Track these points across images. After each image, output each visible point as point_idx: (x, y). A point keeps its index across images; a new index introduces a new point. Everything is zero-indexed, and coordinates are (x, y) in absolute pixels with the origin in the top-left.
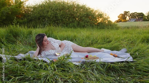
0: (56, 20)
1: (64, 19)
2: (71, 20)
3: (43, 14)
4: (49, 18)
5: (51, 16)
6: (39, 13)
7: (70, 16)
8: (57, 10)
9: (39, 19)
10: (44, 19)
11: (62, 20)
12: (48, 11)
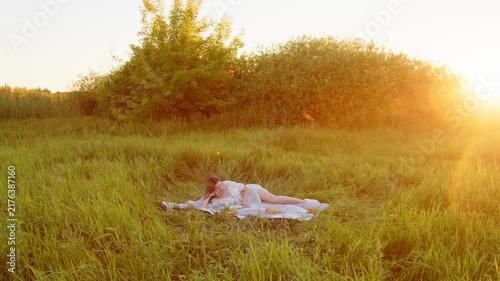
0: (312, 103)
1: (333, 101)
2: (351, 104)
3: (279, 86)
4: (293, 96)
5: (298, 90)
6: (268, 82)
7: (350, 92)
8: (316, 74)
9: (268, 98)
10: (280, 98)
11: (327, 102)
12: (292, 77)
